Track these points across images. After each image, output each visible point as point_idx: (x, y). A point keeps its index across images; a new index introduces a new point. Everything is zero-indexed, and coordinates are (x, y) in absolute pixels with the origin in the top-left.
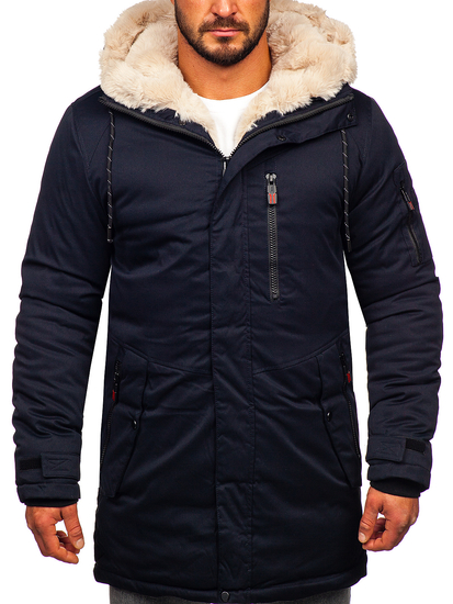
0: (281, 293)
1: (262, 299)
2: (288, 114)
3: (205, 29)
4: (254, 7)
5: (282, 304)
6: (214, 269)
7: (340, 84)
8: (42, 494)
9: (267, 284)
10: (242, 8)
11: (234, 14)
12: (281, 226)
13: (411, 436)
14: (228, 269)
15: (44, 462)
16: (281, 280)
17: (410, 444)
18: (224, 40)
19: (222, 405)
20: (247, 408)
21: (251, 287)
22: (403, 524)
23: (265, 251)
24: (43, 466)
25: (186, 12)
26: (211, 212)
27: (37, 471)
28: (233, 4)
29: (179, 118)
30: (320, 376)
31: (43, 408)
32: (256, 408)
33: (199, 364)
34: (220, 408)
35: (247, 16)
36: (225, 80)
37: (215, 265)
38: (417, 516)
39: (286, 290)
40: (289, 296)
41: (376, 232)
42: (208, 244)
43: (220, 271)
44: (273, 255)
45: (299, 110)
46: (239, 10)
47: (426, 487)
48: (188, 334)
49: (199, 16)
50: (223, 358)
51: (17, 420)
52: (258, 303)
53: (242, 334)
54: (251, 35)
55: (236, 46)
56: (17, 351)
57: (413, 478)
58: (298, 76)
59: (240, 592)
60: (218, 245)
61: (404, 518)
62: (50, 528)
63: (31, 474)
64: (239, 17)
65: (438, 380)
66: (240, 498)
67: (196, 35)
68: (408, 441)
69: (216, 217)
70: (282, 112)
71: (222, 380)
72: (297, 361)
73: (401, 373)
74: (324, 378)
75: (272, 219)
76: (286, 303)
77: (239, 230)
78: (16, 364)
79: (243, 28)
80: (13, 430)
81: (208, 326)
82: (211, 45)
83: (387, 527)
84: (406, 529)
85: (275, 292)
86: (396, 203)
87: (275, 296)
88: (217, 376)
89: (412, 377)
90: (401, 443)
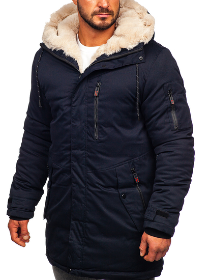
0: (99, 137)
1: (91, 139)
2: (110, 55)
3: (94, 14)
4: (115, 4)
5: (99, 142)
6: (73, 123)
7: (138, 43)
9: (94, 132)
11: (108, 7)
12: (100, 106)
14: (78, 124)
15: (13, 200)
16: (99, 131)
18: (103, 19)
19: (74, 185)
20: (83, 188)
21: (88, 133)
23: (93, 117)
24: (13, 202)
25: (84, 7)
26: (71, 97)
27: (11, 204)
28: (108, 3)
29: (65, 54)
30: (117, 177)
32: (88, 189)
33: (67, 165)
34: (74, 186)
35: (113, 8)
37: (73, 121)
39: (101, 136)
40: (102, 139)
41: (154, 113)
42: (70, 112)
43: (75, 124)
44: (95, 120)
45: (115, 54)
46: (110, 5)
48: (64, 152)
49: (91, 9)
50: (75, 164)
52: (89, 141)
53: (83, 154)
54: (114, 17)
55: (108, 21)
58: (118, 38)
59: (76, 270)
60: (74, 113)
64: (110, 8)
66: (80, 228)
67: (90, 17)
69: (74, 100)
70: (108, 54)
71: (74, 174)
72: (105, 169)
73: (162, 180)
74: (119, 178)
75: (96, 103)
76: (101, 142)
77: (83, 107)
79: (111, 13)
81: (70, 149)
82: (97, 21)
85: (96, 136)
86: (164, 100)
87: (96, 138)
88: (73, 172)
89: (167, 182)
90: (154, 212)
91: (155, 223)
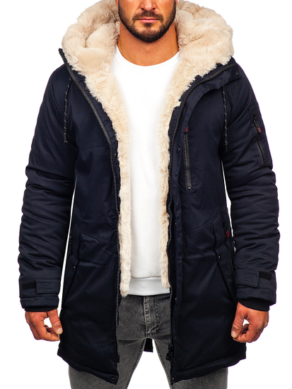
0: (193, 186)
3: (136, 18)
4: (166, 6)
8: (36, 304)
9: (185, 180)
10: (159, 6)
11: (154, 9)
13: (262, 269)
15: (37, 284)
16: (192, 178)
17: (262, 275)
22: (259, 327)
24: (38, 287)
25: (125, 9)
27: (33, 290)
28: (153, 3)
30: (214, 234)
31: (36, 253)
35: (162, 11)
36: (148, 52)
38: (268, 321)
44: (187, 163)
46: (157, 7)
47: (273, 302)
49: (133, 11)
51: (21, 259)
54: (164, 23)
55: (156, 28)
56: (23, 219)
57: (264, 297)
61: (260, 323)
62: (41, 323)
63: (30, 292)
64: (157, 11)
65: (278, 234)
67: (131, 22)
68: (261, 273)
73: (253, 231)
74: (217, 235)
75: (185, 142)
76: (196, 192)
78: (22, 226)
79: (159, 18)
80: (18, 266)
82: (140, 28)
83: (250, 329)
84: (261, 330)
85: (189, 185)
86: (250, 128)
87: (189, 188)
89: (260, 233)
90: (256, 274)
91: (260, 290)
